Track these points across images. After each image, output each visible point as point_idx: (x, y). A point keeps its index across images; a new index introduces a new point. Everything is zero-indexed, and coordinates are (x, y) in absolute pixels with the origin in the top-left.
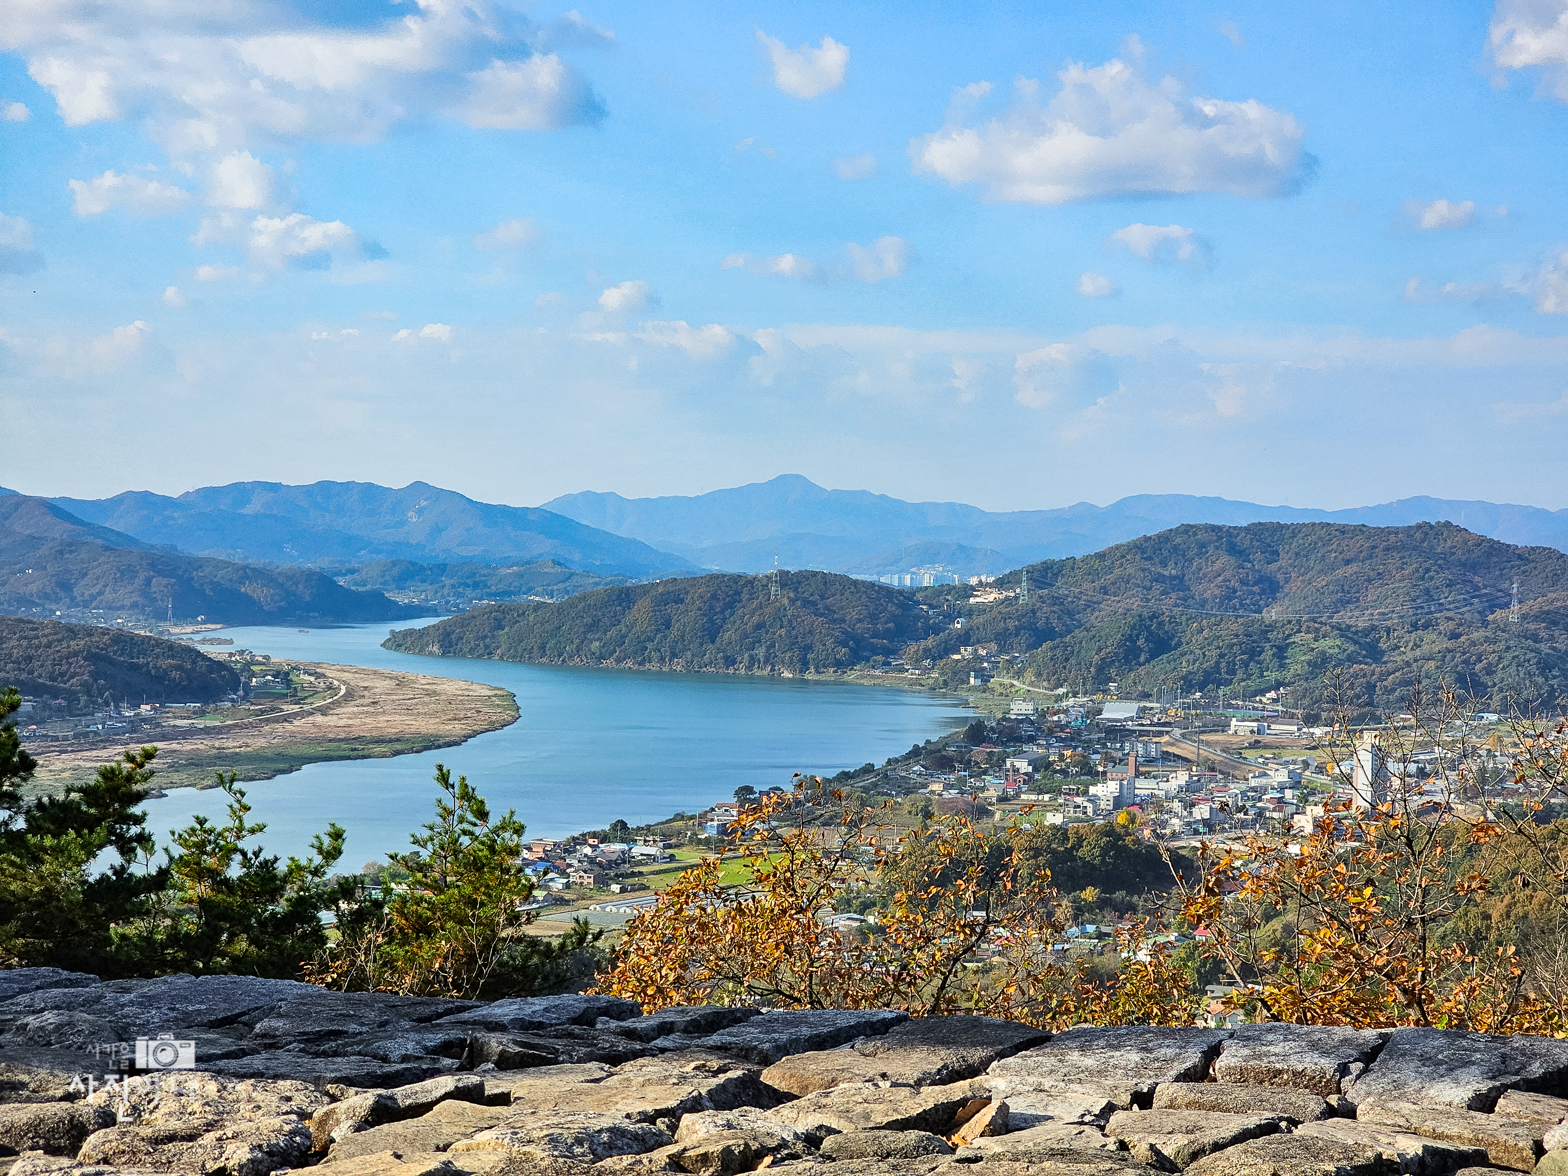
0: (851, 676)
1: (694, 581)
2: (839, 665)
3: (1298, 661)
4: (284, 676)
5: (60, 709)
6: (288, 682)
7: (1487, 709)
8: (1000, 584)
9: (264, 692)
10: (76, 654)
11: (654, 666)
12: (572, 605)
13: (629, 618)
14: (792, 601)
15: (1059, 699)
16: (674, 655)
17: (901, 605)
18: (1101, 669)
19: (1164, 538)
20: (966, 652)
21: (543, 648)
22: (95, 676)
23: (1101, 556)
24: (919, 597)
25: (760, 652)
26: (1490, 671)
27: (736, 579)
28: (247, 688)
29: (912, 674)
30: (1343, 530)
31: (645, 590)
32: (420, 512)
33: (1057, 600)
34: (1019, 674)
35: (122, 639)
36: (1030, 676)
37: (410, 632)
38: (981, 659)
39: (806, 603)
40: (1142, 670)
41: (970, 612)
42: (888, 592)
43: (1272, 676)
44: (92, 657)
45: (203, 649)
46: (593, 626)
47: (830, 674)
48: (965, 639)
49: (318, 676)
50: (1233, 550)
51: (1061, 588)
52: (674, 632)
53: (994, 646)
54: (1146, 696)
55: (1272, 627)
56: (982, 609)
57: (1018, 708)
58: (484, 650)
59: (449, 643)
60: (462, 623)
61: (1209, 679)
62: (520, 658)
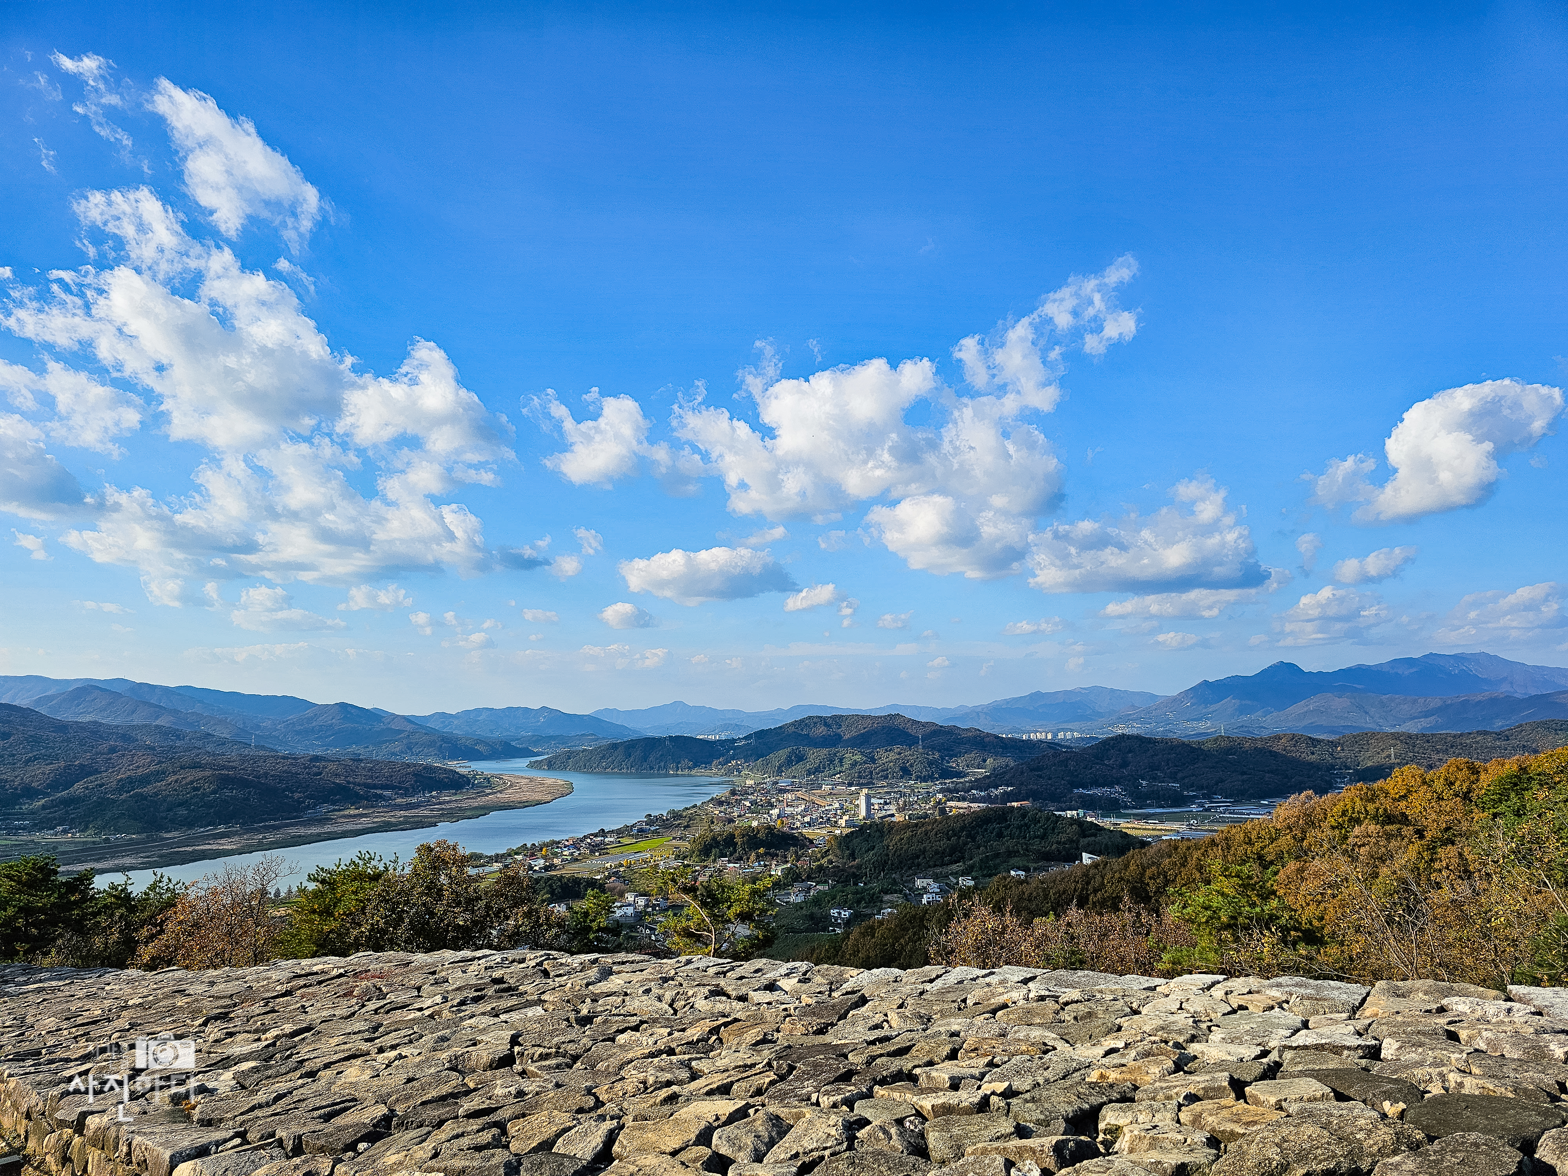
0: (693, 772)
1: (639, 740)
2: (689, 768)
3: (847, 764)
4: (487, 779)
5: (402, 794)
6: (489, 782)
7: (910, 779)
8: (746, 738)
9: (479, 786)
10: (409, 774)
11: (625, 771)
12: (596, 749)
13: (616, 754)
14: (674, 746)
15: (764, 779)
16: (632, 766)
17: (711, 746)
18: (779, 768)
19: (802, 721)
20: (733, 763)
21: (585, 765)
22: (416, 782)
24: (718, 743)
25: (662, 764)
26: (911, 766)
27: (654, 738)
28: (473, 784)
29: (714, 770)
30: (863, 717)
31: (622, 743)
32: (544, 717)
33: (765, 743)
34: (751, 770)
35: (429, 768)
36: (755, 771)
37: (537, 761)
38: (739, 765)
39: (679, 746)
40: (793, 768)
41: (736, 748)
42: (707, 742)
43: (838, 769)
44: (415, 775)
45: (458, 770)
46: (603, 757)
47: (686, 772)
48: (732, 758)
49: (500, 779)
50: (826, 724)
51: (765, 739)
52: (632, 759)
53: (742, 760)
54: (795, 777)
55: (838, 752)
56: (740, 747)
57: (750, 782)
58: (563, 767)
59: (551, 765)
60: (556, 757)
61: (817, 770)
62: (576, 770)
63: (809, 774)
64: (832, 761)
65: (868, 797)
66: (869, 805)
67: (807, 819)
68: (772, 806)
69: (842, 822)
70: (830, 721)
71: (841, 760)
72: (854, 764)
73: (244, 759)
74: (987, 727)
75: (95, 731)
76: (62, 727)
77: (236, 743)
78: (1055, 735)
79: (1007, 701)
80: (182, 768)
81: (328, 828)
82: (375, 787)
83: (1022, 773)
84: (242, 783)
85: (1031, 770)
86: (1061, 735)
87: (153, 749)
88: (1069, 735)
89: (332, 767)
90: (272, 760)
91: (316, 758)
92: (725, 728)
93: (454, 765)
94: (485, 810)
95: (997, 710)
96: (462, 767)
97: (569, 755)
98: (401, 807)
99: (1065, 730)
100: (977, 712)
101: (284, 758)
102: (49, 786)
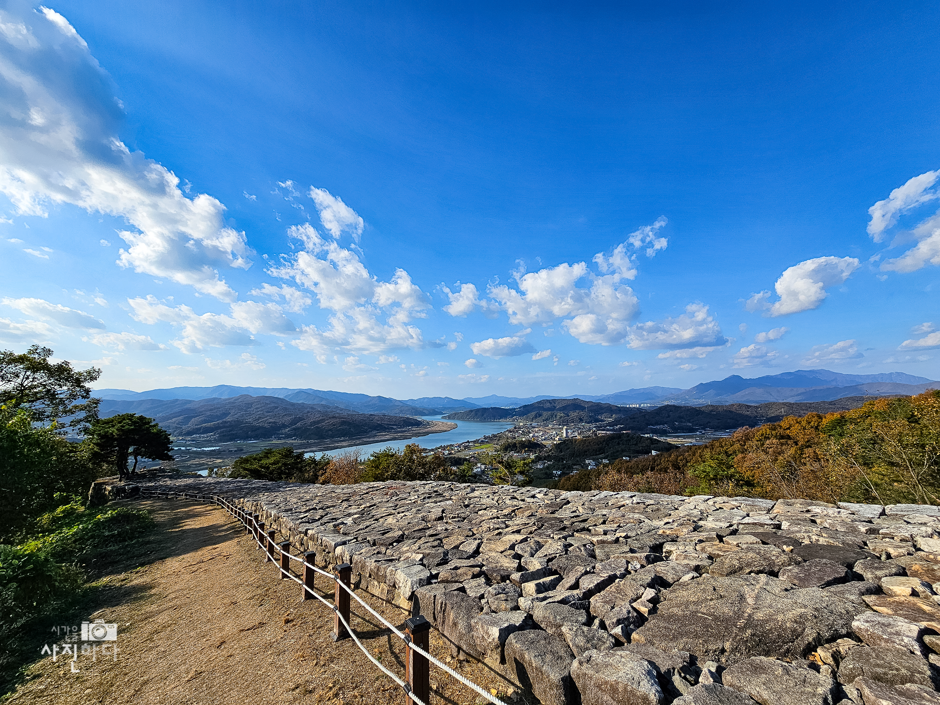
0: (500, 420)
1: (480, 408)
4: (428, 422)
5: (399, 427)
8: (519, 408)
9: (425, 425)
10: (401, 420)
12: (465, 412)
13: (472, 414)
14: (493, 411)
15: (526, 423)
16: (478, 418)
18: (532, 419)
19: (541, 401)
20: (515, 417)
21: (461, 418)
22: (404, 423)
23: (532, 404)
24: (509, 410)
25: (489, 417)
26: (583, 418)
27: (485, 408)
28: (423, 424)
29: (508, 420)
30: (564, 400)
31: (475, 410)
32: (447, 401)
34: (522, 420)
35: (408, 418)
37: (444, 416)
40: (537, 419)
42: (505, 409)
43: (555, 419)
44: (403, 421)
46: (467, 415)
47: (497, 420)
48: (515, 415)
49: (432, 422)
51: (527, 408)
52: (478, 415)
53: (518, 416)
54: (538, 422)
55: (554, 413)
56: (517, 411)
57: (521, 424)
58: (454, 419)
59: (449, 418)
60: (451, 415)
61: (547, 420)
62: (458, 419)
63: (544, 421)
64: (552, 416)
65: (567, 430)
66: (567, 432)
67: (543, 438)
68: (530, 433)
69: (557, 439)
70: (551, 401)
71: (556, 416)
72: (561, 417)
73: (349, 415)
74: (612, 402)
75: (303, 406)
76: (293, 405)
77: (346, 410)
78: (640, 405)
79: (620, 393)
80: (330, 418)
81: (376, 439)
82: (391, 425)
83: (627, 420)
84: (349, 424)
85: (631, 419)
86: (642, 405)
87: (321, 412)
88: (645, 405)
89: (377, 418)
90: (357, 415)
91: (371, 415)
92: (512, 404)
93: (416, 417)
94: (427, 433)
95: (616, 396)
96: (419, 418)
97: (456, 414)
98: (399, 432)
99: (644, 403)
100: (609, 397)
101: (361, 415)
102: (290, 424)
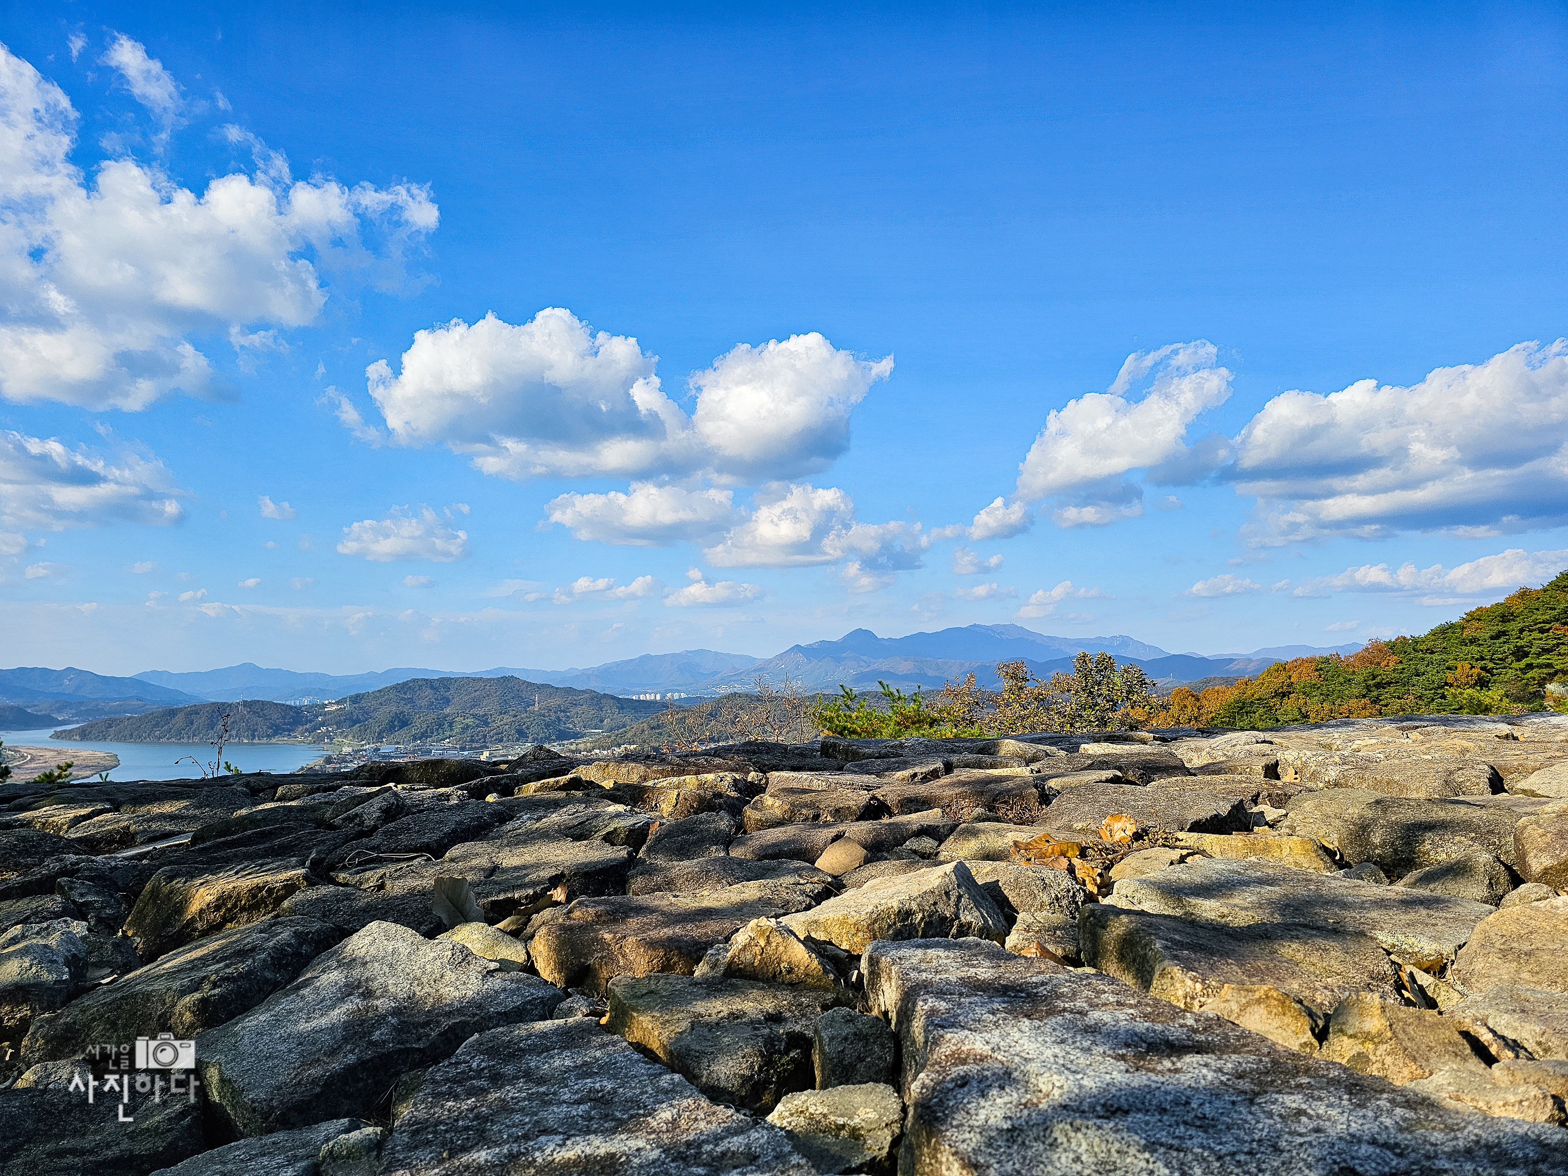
0: (274, 741)
1: (204, 706)
2: (268, 736)
3: (457, 727)
7: (527, 741)
8: (337, 703)
11: (185, 740)
12: (146, 717)
13: (173, 721)
14: (248, 712)
15: (363, 745)
16: (194, 735)
17: (295, 712)
18: (379, 734)
19: (405, 684)
20: (323, 729)
21: (132, 735)
23: (380, 691)
24: (303, 709)
25: (234, 733)
26: (528, 728)
27: (223, 704)
29: (300, 738)
30: (474, 679)
31: (181, 710)
32: (70, 680)
33: (361, 708)
34: (346, 737)
36: (350, 737)
37: (65, 731)
38: (330, 732)
39: (254, 713)
40: (396, 734)
41: (325, 714)
42: (290, 707)
43: (448, 734)
46: (157, 725)
47: (264, 740)
48: (323, 724)
49: (16, 751)
50: (432, 687)
51: (363, 703)
52: (195, 726)
53: (335, 726)
54: (398, 743)
55: (448, 715)
56: (330, 713)
57: (346, 750)
58: (103, 737)
59: (86, 734)
61: (423, 736)
62: (119, 740)
64: (440, 725)
70: (437, 684)
71: (451, 725)
72: (465, 728)
74: (600, 687)
78: (663, 697)
79: (618, 664)
83: (643, 731)
85: (652, 728)
86: (668, 697)
88: (676, 696)
95: (605, 672)
97: (110, 724)
99: (673, 691)
100: (587, 674)
